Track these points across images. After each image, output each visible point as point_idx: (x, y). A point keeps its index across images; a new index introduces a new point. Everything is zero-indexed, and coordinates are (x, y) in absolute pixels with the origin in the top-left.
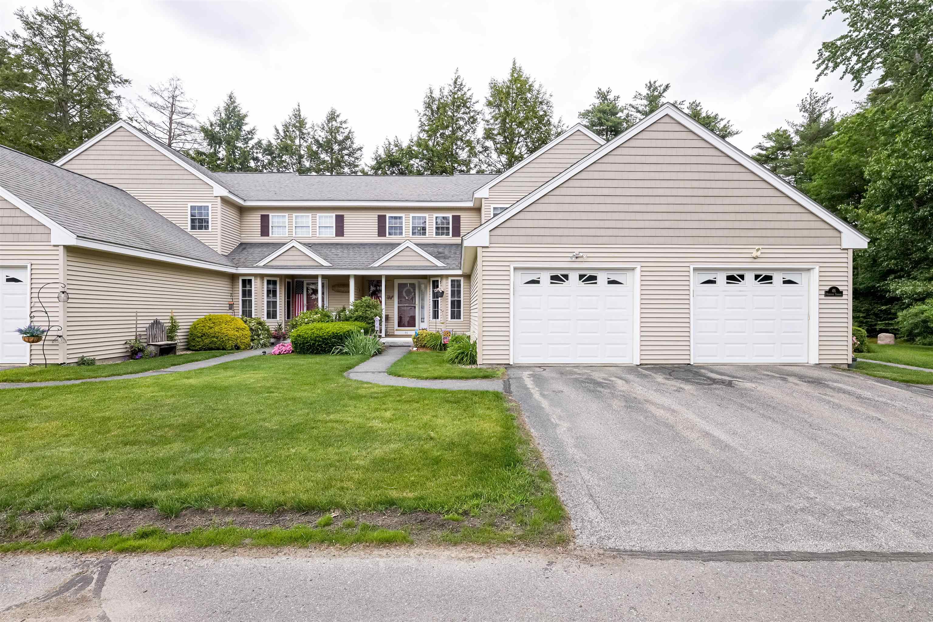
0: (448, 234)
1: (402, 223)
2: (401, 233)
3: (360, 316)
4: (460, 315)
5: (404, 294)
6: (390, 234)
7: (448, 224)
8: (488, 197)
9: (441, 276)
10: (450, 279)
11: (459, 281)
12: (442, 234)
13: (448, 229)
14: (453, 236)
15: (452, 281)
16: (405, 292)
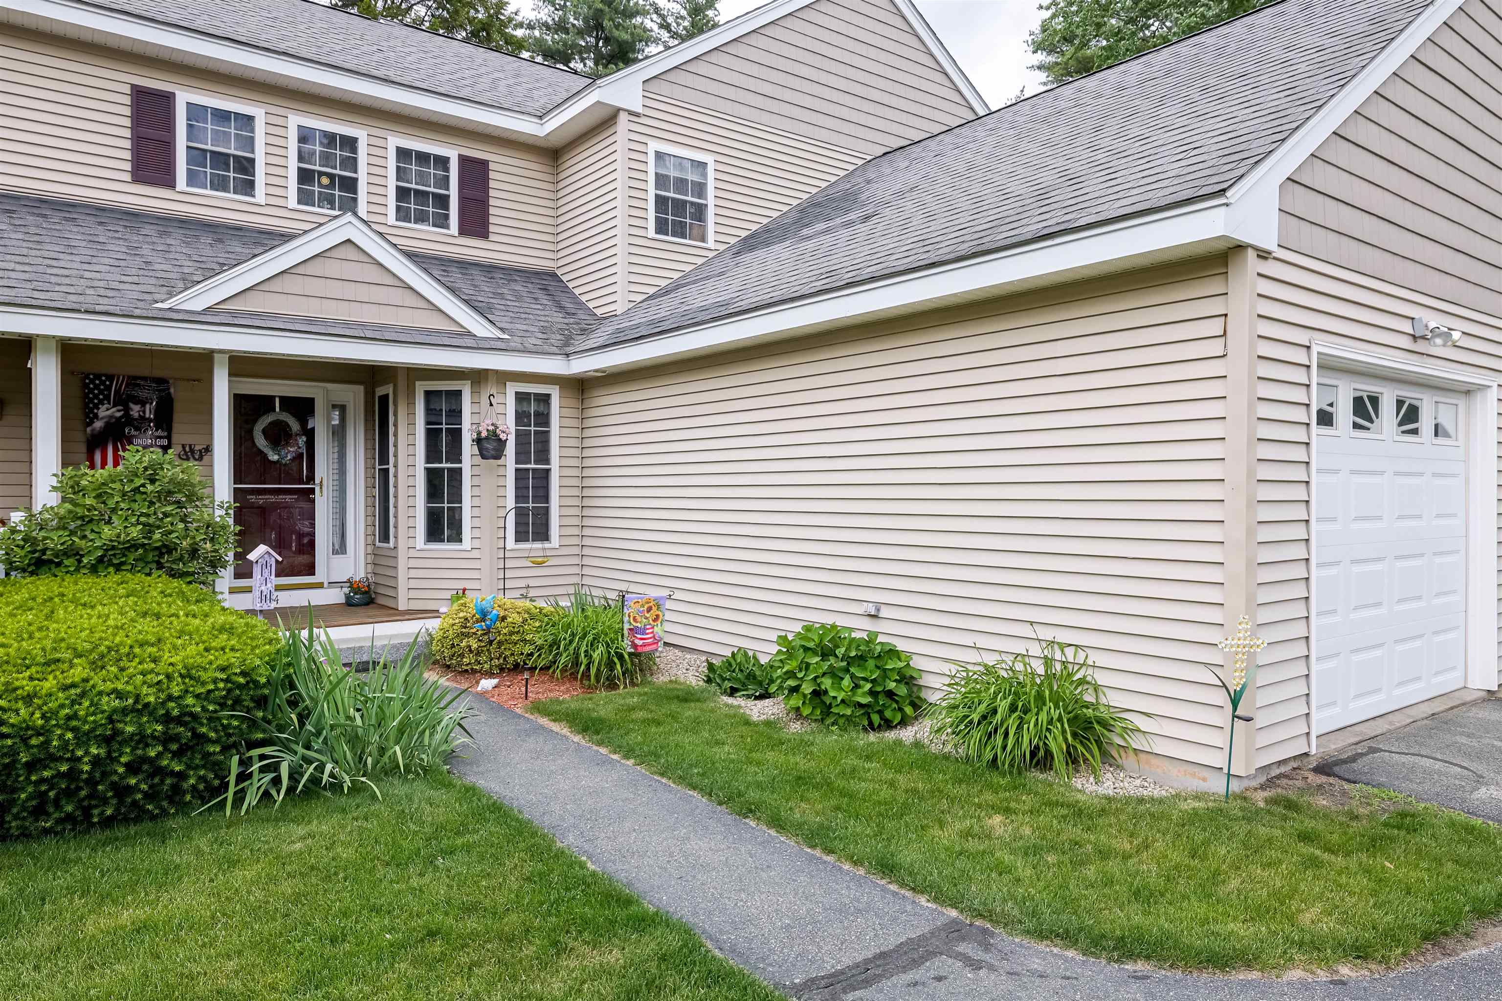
0: (442, 221)
1: (250, 143)
2: (248, 187)
3: (134, 546)
4: (546, 525)
5: (261, 442)
6: (192, 178)
7: (444, 182)
8: (640, 110)
9: (478, 377)
10: (512, 389)
11: (545, 399)
12: (421, 218)
13: (442, 201)
14: (463, 232)
15: (521, 398)
16: (264, 432)
